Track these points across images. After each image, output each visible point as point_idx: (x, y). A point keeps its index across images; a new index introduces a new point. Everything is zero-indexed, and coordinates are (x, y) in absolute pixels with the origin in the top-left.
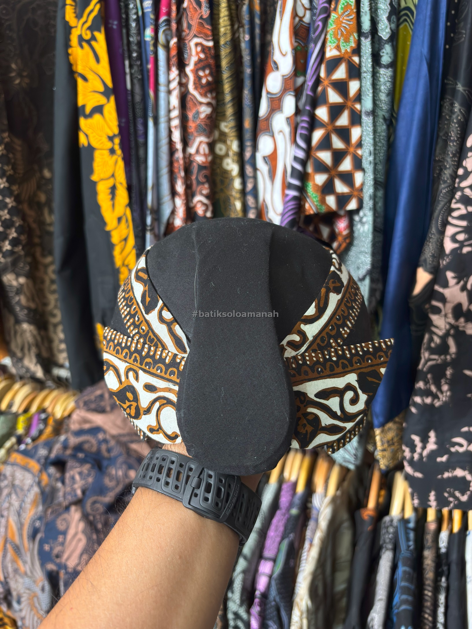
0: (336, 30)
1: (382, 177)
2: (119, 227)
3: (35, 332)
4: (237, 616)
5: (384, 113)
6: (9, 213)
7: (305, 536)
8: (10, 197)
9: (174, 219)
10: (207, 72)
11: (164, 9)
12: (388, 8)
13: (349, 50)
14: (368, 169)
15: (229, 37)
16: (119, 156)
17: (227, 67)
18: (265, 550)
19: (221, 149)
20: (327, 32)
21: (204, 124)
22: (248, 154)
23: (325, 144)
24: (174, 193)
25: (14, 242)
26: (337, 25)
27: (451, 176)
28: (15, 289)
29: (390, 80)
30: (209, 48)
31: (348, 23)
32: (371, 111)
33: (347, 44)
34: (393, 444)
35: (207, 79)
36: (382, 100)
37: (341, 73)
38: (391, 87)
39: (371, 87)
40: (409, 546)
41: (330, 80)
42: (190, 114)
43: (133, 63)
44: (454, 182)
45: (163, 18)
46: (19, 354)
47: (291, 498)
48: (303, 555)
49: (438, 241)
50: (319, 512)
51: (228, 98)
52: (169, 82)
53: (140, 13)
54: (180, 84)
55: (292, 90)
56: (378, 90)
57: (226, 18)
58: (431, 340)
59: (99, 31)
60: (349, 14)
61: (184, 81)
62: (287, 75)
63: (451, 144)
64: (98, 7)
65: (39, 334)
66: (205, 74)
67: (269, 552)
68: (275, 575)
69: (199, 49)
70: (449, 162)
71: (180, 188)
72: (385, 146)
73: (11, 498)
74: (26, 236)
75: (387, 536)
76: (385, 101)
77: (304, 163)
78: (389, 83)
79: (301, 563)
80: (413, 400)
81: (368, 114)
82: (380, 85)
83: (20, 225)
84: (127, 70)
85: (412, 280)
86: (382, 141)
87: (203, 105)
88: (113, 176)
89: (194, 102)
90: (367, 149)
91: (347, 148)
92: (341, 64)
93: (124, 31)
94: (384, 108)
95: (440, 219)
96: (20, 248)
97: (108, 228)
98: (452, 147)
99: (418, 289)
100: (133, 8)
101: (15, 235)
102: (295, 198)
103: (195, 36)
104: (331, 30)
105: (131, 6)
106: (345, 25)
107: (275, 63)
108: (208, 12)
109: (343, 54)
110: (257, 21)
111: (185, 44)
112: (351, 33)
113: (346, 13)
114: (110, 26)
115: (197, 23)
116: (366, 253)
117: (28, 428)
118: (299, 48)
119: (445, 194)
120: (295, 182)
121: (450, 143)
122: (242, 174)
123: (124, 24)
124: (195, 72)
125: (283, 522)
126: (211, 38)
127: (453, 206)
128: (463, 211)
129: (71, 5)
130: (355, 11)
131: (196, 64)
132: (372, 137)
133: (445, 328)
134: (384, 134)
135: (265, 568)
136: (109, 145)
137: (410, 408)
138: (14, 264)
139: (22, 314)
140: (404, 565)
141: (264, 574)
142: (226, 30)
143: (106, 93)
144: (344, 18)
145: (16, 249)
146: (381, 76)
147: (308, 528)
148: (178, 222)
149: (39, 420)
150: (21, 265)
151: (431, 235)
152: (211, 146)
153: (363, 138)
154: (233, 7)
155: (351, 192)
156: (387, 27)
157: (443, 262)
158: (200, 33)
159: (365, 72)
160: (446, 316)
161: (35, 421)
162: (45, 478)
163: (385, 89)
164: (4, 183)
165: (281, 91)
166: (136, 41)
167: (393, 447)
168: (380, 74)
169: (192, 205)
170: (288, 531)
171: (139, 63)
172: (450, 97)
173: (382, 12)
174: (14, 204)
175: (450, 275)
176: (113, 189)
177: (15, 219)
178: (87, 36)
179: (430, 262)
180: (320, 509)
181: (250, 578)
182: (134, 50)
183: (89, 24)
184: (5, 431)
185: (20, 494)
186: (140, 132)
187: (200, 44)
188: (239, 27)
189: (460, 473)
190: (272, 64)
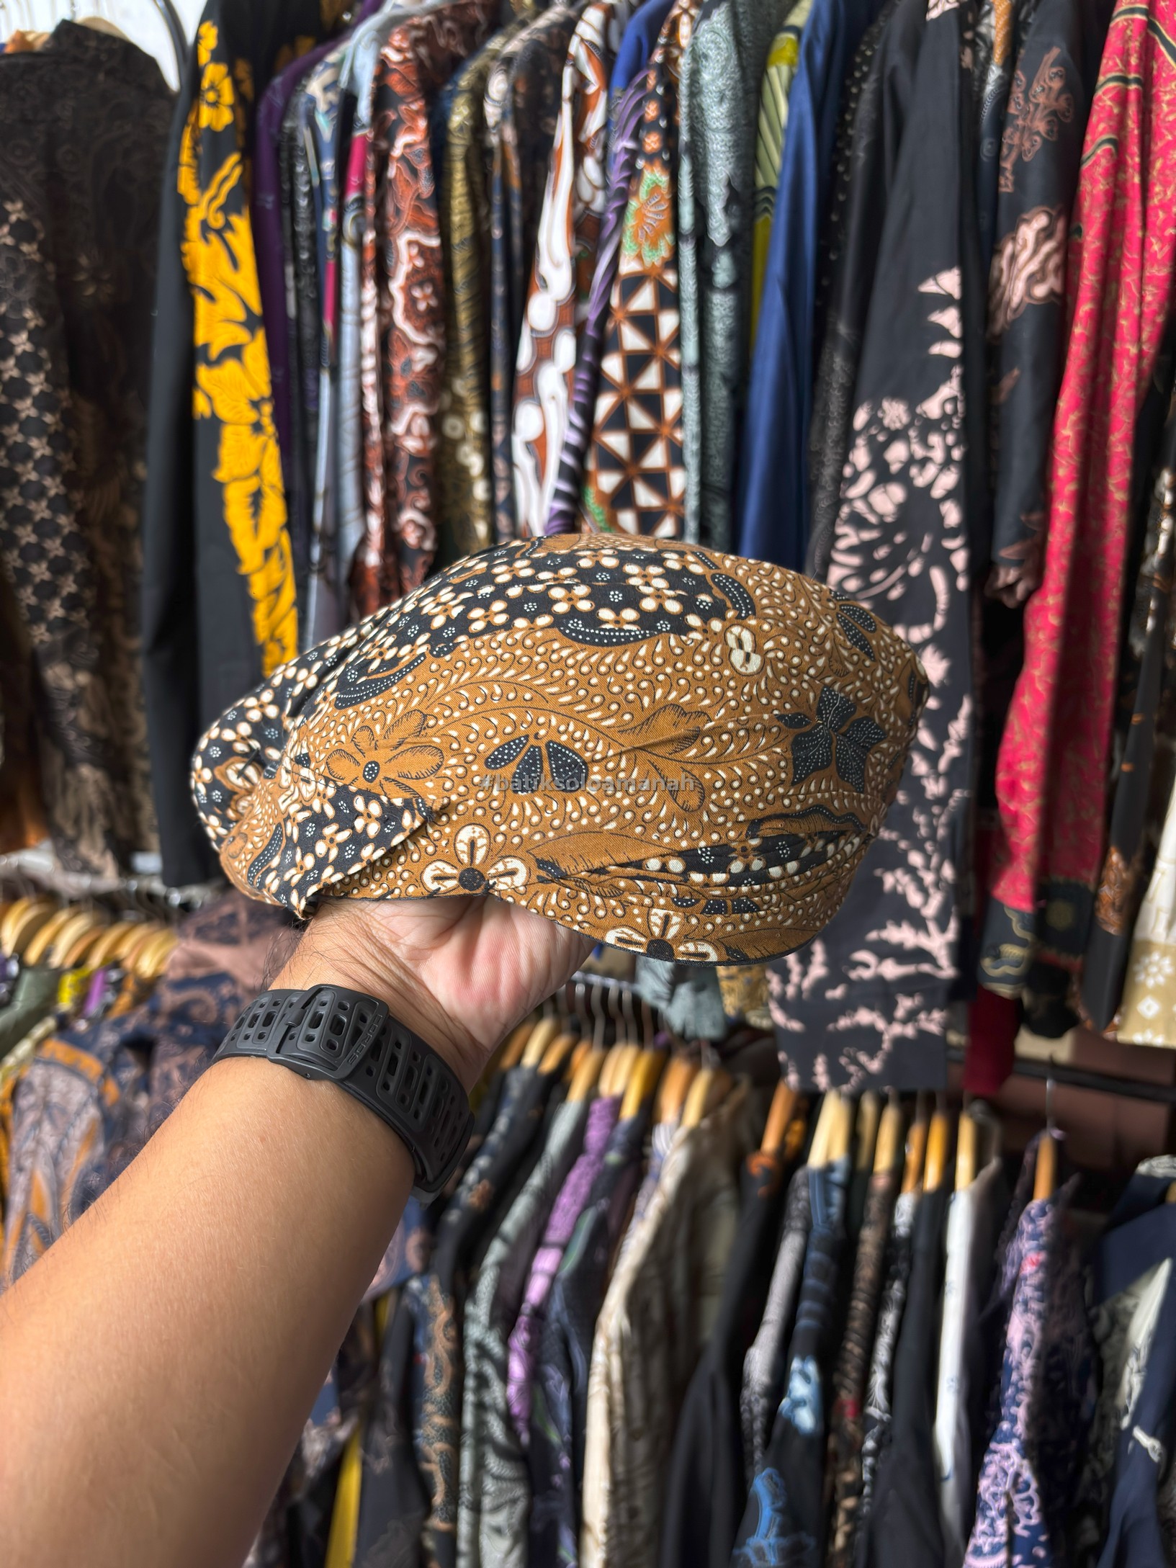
0: (638, 230)
1: (724, 481)
2: (266, 567)
3: (105, 785)
4: (483, 1351)
5: (722, 369)
6: (63, 544)
8: (66, 514)
9: (365, 553)
10: (429, 290)
11: (354, 180)
12: (724, 193)
13: (658, 262)
14: (692, 463)
15: (468, 231)
16: (270, 437)
17: (463, 283)
18: (548, 1230)
19: (454, 428)
20: (623, 231)
21: (422, 382)
22: (498, 437)
23: (619, 419)
24: (365, 505)
25: (72, 603)
26: (639, 221)
27: (833, 478)
28: (68, 696)
29: (731, 314)
30: (431, 249)
31: (657, 217)
32: (697, 365)
33: (655, 251)
34: (749, 969)
35: (428, 303)
36: (719, 348)
37: (644, 300)
38: (735, 326)
39: (695, 324)
40: (828, 1216)
41: (626, 312)
42: (396, 363)
43: (300, 270)
44: (838, 489)
45: (352, 196)
46: (71, 832)
47: (609, 1129)
50: (662, 1159)
51: (465, 335)
52: (361, 305)
53: (316, 181)
54: (380, 310)
55: (570, 324)
56: (710, 331)
57: (463, 199)
59: (239, 212)
60: (657, 202)
61: (387, 305)
62: (562, 300)
63: (830, 424)
64: (237, 172)
65: (113, 789)
66: (424, 294)
67: (555, 1234)
68: (563, 1274)
69: (415, 251)
70: (830, 455)
71: (376, 495)
72: (728, 424)
73: (40, 1130)
74: (94, 591)
75: (796, 1208)
76: (723, 348)
77: (579, 453)
78: (730, 318)
81: (691, 369)
82: (714, 322)
83: (83, 571)
84: (290, 283)
86: (721, 417)
87: (419, 348)
88: (257, 472)
89: (403, 342)
90: (691, 430)
91: (657, 428)
92: (645, 285)
93: (287, 213)
94: (722, 361)
95: (818, 554)
96: (83, 614)
97: (244, 570)
98: (834, 428)
100: (303, 173)
101: (72, 588)
102: (562, 514)
103: (407, 228)
104: (629, 227)
105: (300, 169)
106: (649, 221)
107: (542, 278)
108: (431, 188)
109: (648, 269)
110: (516, 206)
111: (390, 242)
112: (664, 236)
113: (654, 201)
114: (260, 203)
115: (411, 207)
117: (82, 1000)
118: (584, 255)
119: (825, 509)
120: (565, 487)
122: (489, 473)
123: (285, 201)
124: (407, 290)
125: (589, 1178)
126: (435, 232)
127: (841, 530)
128: (853, 540)
129: (189, 166)
130: (668, 197)
131: (408, 277)
132: (697, 410)
134: (723, 405)
135: (546, 1261)
136: (252, 416)
138: (70, 644)
139: (79, 746)
140: (820, 1251)
142: (463, 219)
143: (250, 323)
144: (650, 209)
145: (75, 617)
146: (715, 306)
147: (641, 1191)
148: (373, 558)
149: (106, 982)
150: (83, 648)
152: (435, 422)
153: (684, 411)
154: (478, 178)
155: (664, 505)
156: (723, 224)
158: (416, 222)
159: (686, 301)
161: (97, 987)
162: (112, 1090)
163: (722, 328)
164: (57, 486)
165: (553, 327)
166: (307, 232)
167: (749, 975)
168: (713, 303)
169: (397, 528)
170: (597, 1194)
171: (311, 270)
172: (829, 345)
173: (714, 199)
174: (75, 528)
176: (256, 499)
177: (75, 556)
178: (217, 221)
180: (666, 1156)
182: (303, 248)
183: (221, 200)
184: (33, 1003)
185: (60, 1122)
186: (312, 395)
187: (417, 243)
188: (489, 213)
189: (865, 1017)
190: (537, 281)
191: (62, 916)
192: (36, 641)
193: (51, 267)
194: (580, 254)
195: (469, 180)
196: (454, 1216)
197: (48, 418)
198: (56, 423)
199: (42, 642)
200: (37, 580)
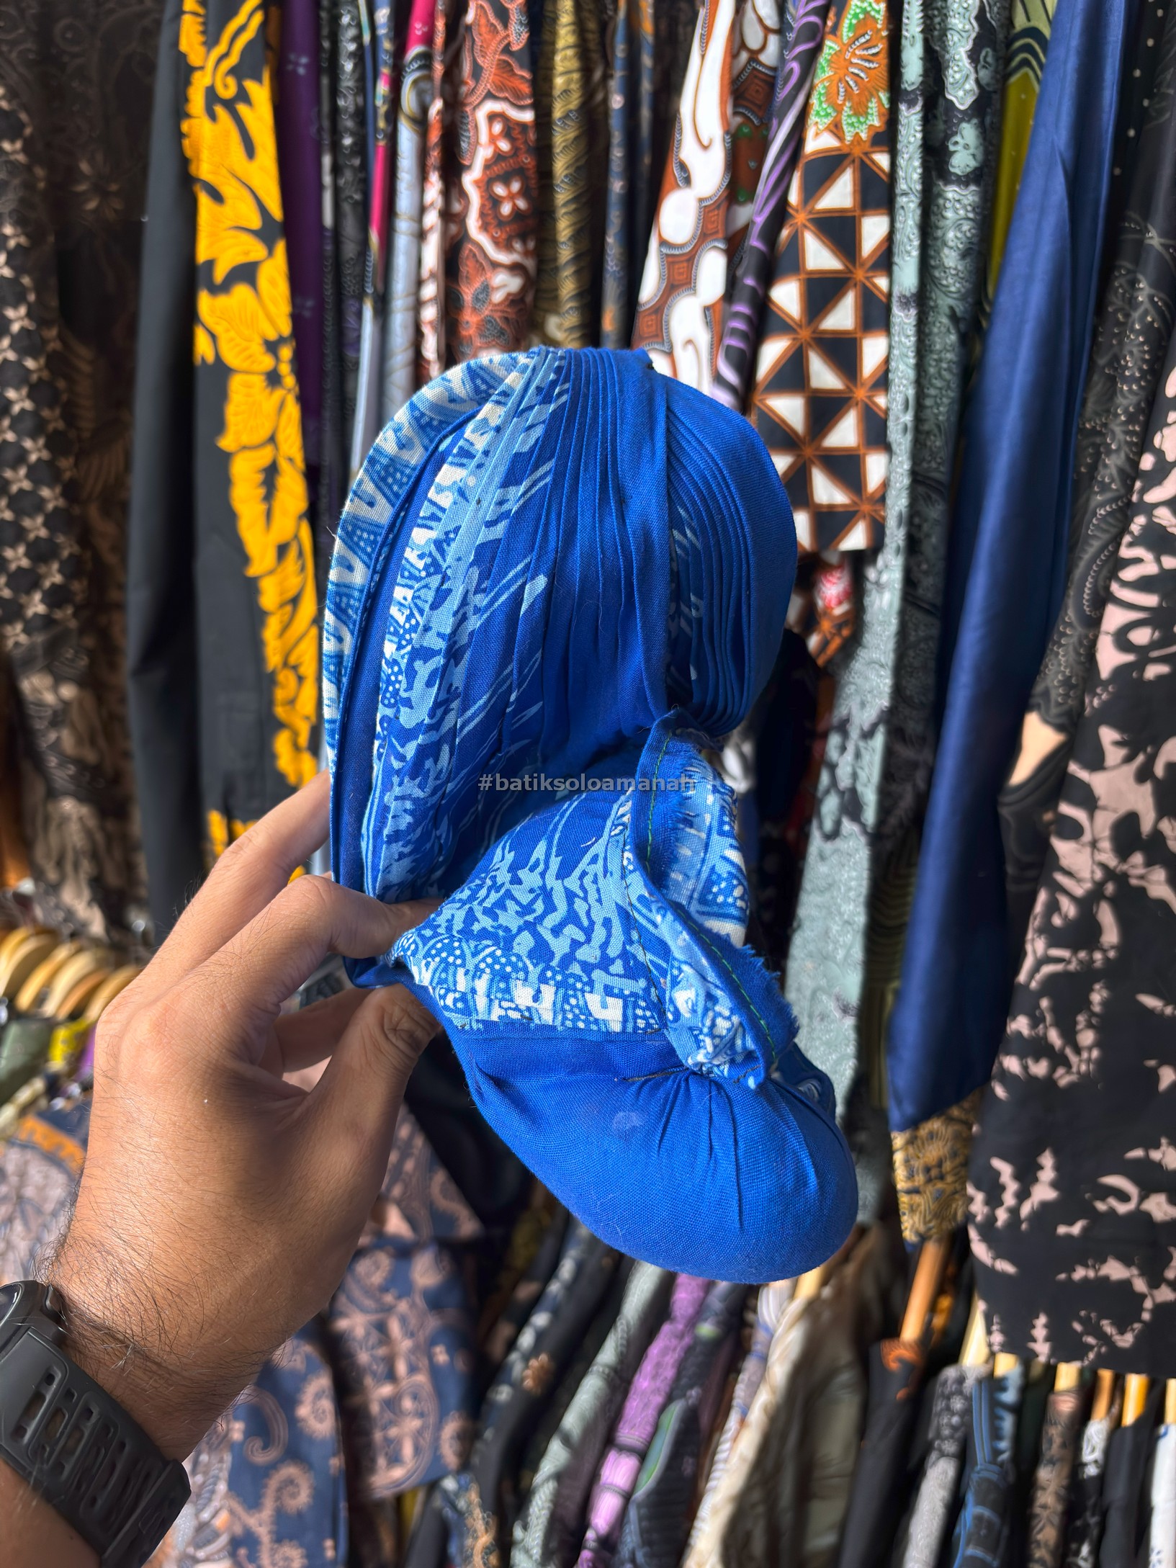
0: (835, 82)
1: (944, 469)
2: (279, 570)
3: (92, 823)
5: (950, 302)
6: (46, 524)
7: (731, 1399)
8: (51, 486)
10: (516, 186)
11: (418, 28)
12: (972, 28)
13: (864, 136)
14: (900, 444)
15: (575, 101)
16: (289, 391)
17: (566, 176)
18: (621, 1425)
20: (812, 88)
21: (500, 318)
23: (792, 375)
25: (56, 597)
26: (836, 70)
27: (1121, 471)
28: (50, 712)
29: (971, 215)
30: (523, 126)
31: (867, 64)
32: (913, 295)
33: (862, 119)
34: (941, 1177)
35: (515, 205)
36: (950, 268)
37: (840, 194)
38: (973, 235)
39: (916, 231)
40: (997, 1452)
41: (810, 212)
42: (467, 290)
43: (341, 161)
44: (1130, 489)
45: (415, 50)
46: (52, 875)
47: (701, 1294)
48: (720, 1448)
49: (1080, 643)
50: (772, 1336)
51: (565, 253)
52: (422, 210)
53: (367, 38)
54: (447, 215)
55: (720, 235)
56: (939, 243)
57: (570, 52)
58: (1053, 907)
59: (258, 79)
60: (867, 41)
61: (457, 207)
62: (710, 198)
63: (1125, 388)
64: (258, 18)
65: (102, 828)
66: (510, 192)
67: (630, 1433)
68: (640, 1494)
69: (498, 128)
70: (1119, 435)
72: (953, 386)
73: (11, 1230)
74: (85, 583)
75: (945, 1421)
76: (955, 269)
78: (969, 222)
79: (714, 1468)
80: (1001, 1064)
81: (905, 303)
82: (945, 229)
83: (71, 555)
84: (327, 179)
85: (1011, 746)
86: (946, 375)
87: (500, 269)
88: (272, 439)
89: (477, 261)
90: (900, 392)
91: (849, 390)
92: (843, 170)
93: (325, 81)
94: (953, 289)
95: (1088, 585)
96: (70, 611)
97: (252, 571)
98: (1128, 396)
99: (1023, 770)
100: (349, 25)
101: (58, 579)
103: (490, 96)
104: (822, 81)
105: (346, 20)
106: (856, 71)
107: (683, 167)
108: (525, 36)
109: (848, 146)
110: (647, 61)
111: (464, 116)
112: (874, 93)
113: (862, 40)
114: (290, 67)
115: (495, 63)
116: (882, 666)
117: (76, 1060)
118: (746, 130)
119: (1104, 517)
121: (1122, 384)
123: (325, 65)
124: (485, 186)
125: (676, 1356)
126: (529, 101)
127: (1125, 552)
128: (1150, 568)
129: (195, 14)
130: (885, 33)
131: (487, 166)
132: (912, 361)
133: (1092, 878)
134: (949, 356)
135: (618, 1471)
136: (267, 362)
137: (993, 1084)
138: (52, 649)
139: (62, 775)
140: (981, 1502)
141: (610, 1487)
142: (569, 82)
144: (857, 52)
145: (58, 615)
146: (948, 205)
147: (741, 1377)
150: (69, 654)
151: (1065, 628)
153: (893, 364)
154: (592, 25)
155: (855, 503)
156: (967, 77)
157: (1091, 702)
158: (501, 88)
159: (905, 194)
160: (1094, 844)
163: (956, 237)
164: (39, 450)
165: (693, 237)
166: (352, 109)
167: (940, 1185)
168: (946, 199)
170: (684, 1381)
171: (357, 162)
172: (1129, 265)
173: (956, 38)
174: (61, 502)
175: (1108, 735)
176: (271, 474)
177: (61, 539)
178: (228, 90)
179: (1060, 700)
180: (775, 1331)
181: (578, 1496)
182: (347, 130)
183: (233, 59)
184: (19, 1061)
185: (34, 1225)
186: (352, 335)
187: (501, 116)
188: (607, 77)
189: (1114, 1270)
190: (675, 170)
191: (62, 953)
192: (10, 643)
193: (40, 172)
194: (739, 127)
195: (580, 26)
196: (503, 1394)
197: (30, 364)
198: (40, 370)
199: (17, 644)
200: (13, 567)
